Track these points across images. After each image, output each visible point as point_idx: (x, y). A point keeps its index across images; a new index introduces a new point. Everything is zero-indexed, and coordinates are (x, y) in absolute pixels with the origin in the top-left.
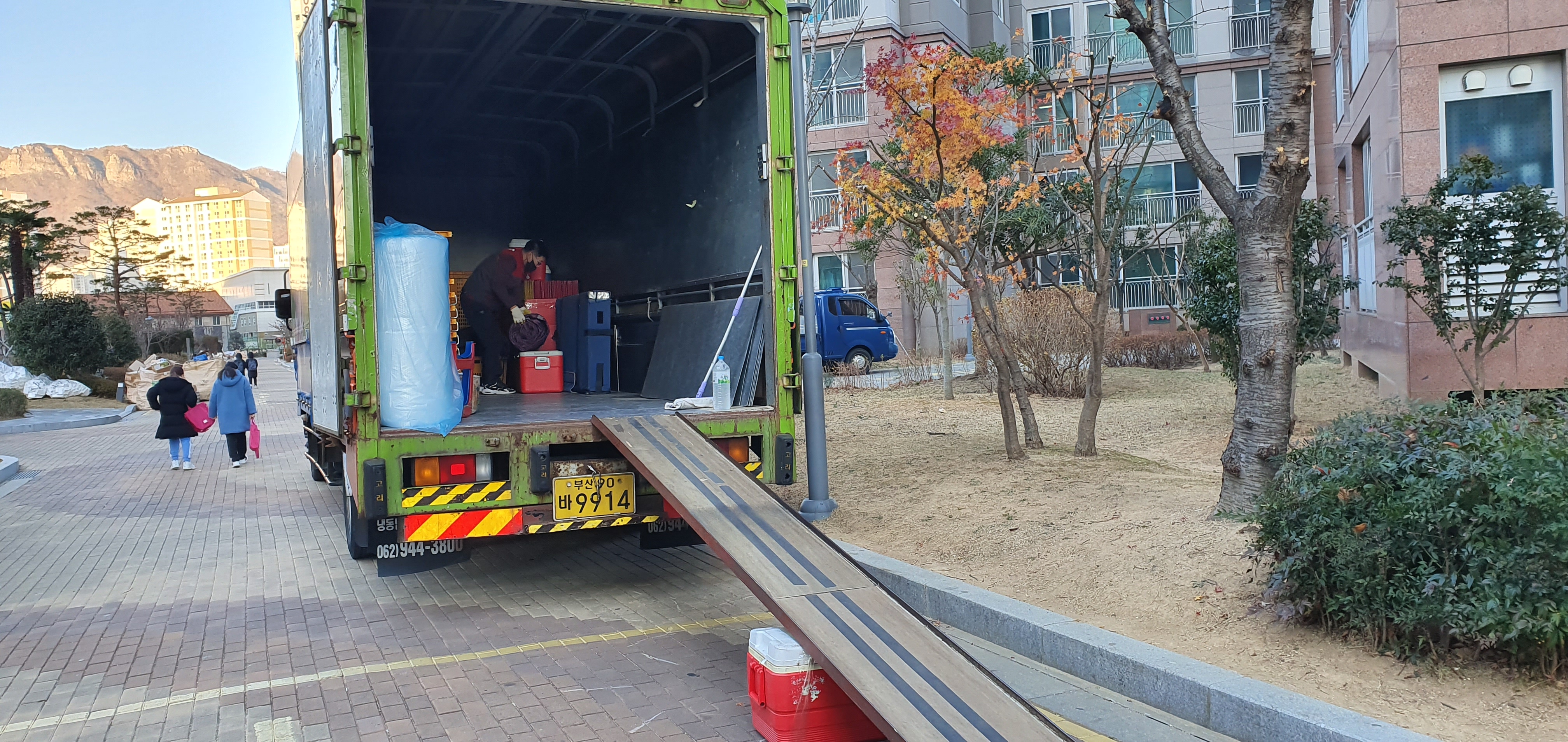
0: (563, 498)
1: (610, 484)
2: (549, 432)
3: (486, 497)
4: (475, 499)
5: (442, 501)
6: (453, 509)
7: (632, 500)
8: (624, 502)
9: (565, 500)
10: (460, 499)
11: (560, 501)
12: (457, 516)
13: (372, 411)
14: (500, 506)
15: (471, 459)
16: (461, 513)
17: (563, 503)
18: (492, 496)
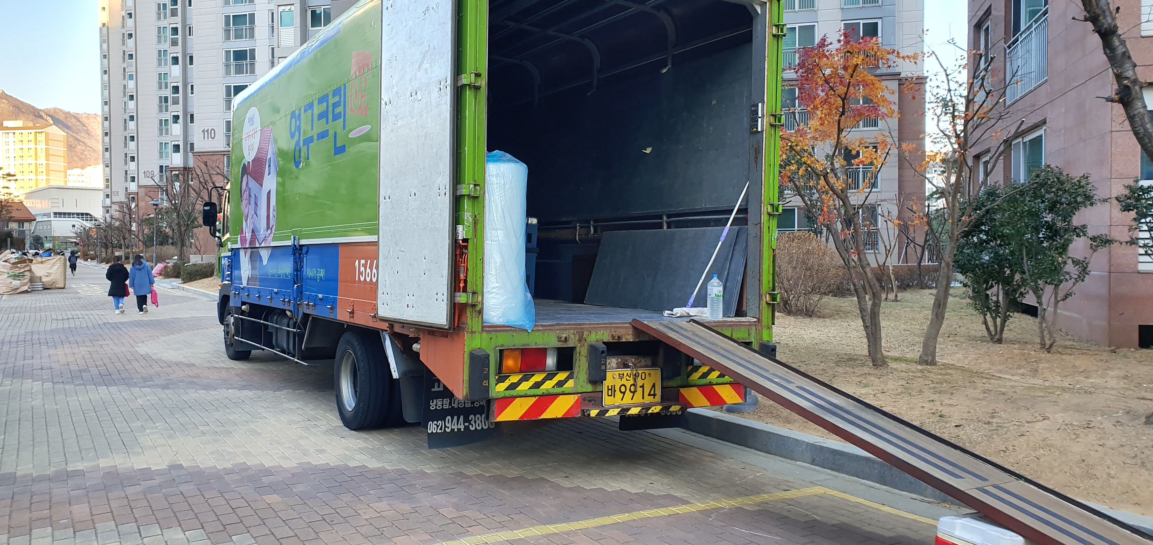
0: (610, 388)
1: (643, 378)
2: (602, 332)
3: (556, 384)
4: (548, 385)
5: (525, 386)
6: (532, 394)
7: (658, 392)
8: (652, 393)
9: (611, 389)
10: (537, 385)
11: (608, 389)
12: (534, 399)
13: (478, 309)
14: (566, 392)
15: (542, 352)
16: (537, 397)
17: (610, 391)
18: (560, 384)
